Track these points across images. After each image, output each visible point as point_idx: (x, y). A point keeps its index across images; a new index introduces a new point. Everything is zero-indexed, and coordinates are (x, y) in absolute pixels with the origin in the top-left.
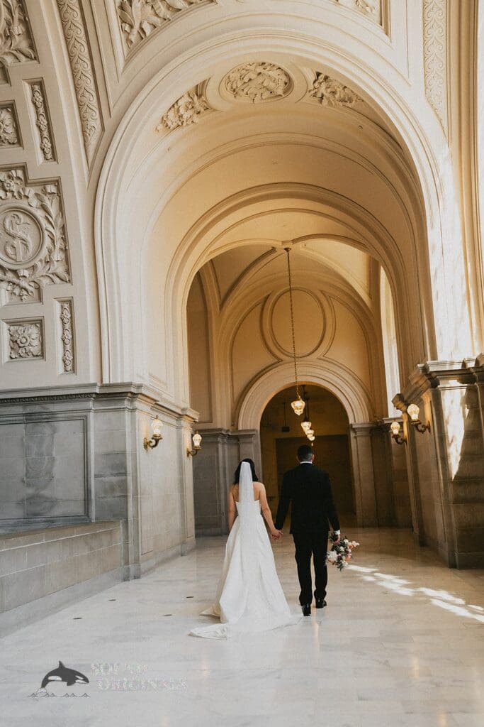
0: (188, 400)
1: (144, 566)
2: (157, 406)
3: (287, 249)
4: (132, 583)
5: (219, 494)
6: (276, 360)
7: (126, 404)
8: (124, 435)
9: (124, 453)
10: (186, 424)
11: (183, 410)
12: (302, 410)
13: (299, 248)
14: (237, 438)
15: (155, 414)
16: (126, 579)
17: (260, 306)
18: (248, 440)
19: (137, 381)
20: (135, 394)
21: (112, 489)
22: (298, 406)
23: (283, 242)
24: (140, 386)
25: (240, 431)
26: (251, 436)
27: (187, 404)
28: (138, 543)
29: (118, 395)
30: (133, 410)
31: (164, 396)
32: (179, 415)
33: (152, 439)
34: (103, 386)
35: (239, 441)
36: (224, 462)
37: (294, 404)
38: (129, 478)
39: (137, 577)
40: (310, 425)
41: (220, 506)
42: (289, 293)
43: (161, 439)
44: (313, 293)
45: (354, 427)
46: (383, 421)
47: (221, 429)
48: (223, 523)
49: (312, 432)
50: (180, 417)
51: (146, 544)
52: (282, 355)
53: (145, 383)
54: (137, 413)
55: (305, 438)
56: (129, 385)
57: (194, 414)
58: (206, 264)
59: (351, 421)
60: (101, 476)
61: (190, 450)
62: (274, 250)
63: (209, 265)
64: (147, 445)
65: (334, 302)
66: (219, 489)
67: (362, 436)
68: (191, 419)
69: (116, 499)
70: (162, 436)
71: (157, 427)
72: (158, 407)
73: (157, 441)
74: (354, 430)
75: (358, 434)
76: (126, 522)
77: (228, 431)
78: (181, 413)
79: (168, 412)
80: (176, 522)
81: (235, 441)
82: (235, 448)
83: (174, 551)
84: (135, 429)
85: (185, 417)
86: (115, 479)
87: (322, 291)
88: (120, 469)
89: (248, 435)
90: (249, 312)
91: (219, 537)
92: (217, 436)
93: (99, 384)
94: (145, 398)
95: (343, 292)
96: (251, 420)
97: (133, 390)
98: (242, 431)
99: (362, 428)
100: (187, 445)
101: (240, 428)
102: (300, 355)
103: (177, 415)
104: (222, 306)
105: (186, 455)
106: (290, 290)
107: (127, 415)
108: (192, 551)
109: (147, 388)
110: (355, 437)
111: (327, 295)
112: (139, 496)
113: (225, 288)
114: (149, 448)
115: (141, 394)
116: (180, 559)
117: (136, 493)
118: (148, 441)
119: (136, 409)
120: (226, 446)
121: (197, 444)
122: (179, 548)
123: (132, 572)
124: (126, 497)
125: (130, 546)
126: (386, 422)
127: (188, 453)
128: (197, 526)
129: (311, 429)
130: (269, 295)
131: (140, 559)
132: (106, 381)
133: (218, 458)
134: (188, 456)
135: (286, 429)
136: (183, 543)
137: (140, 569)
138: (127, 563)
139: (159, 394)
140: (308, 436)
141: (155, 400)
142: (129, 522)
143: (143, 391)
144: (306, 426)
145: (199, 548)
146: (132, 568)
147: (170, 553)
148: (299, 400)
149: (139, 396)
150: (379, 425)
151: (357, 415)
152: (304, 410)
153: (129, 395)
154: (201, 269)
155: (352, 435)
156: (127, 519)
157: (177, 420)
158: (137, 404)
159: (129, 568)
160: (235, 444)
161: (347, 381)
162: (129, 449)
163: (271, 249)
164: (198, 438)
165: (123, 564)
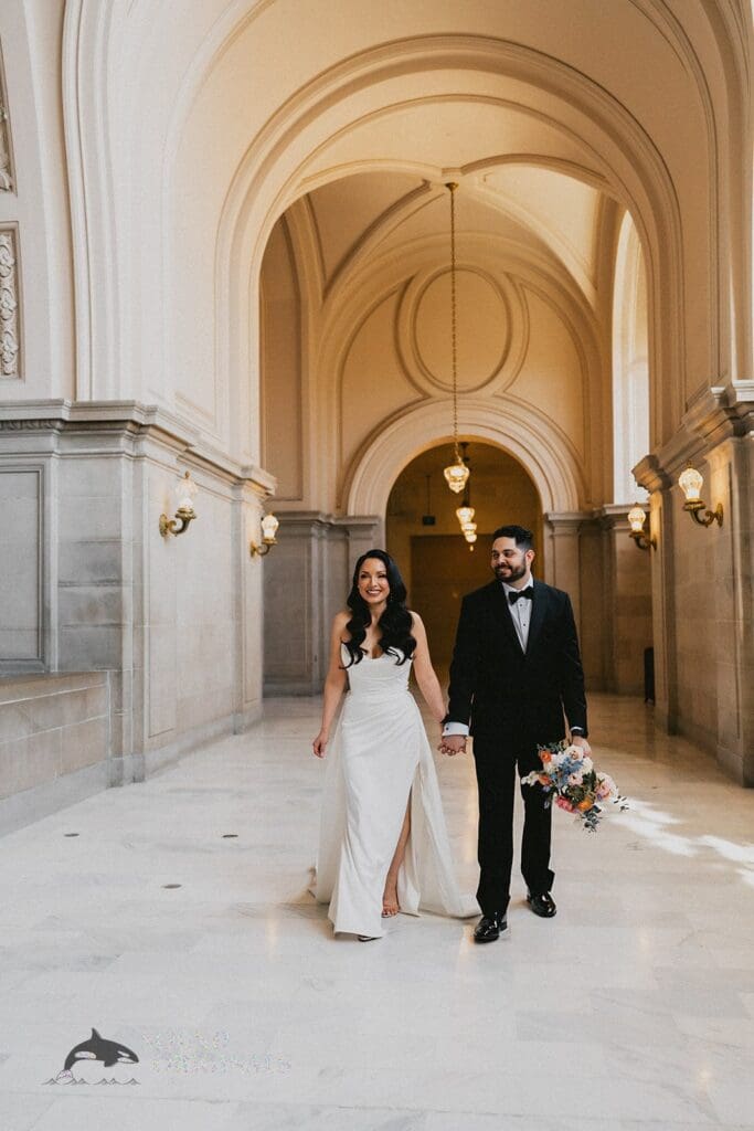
0: (256, 452)
1: (153, 758)
2: (189, 455)
3: (450, 186)
4: (130, 789)
5: (310, 625)
6: (420, 396)
7: (124, 444)
8: (118, 506)
9: (116, 542)
10: (251, 497)
11: (245, 469)
12: (463, 483)
13: (472, 184)
14: (343, 530)
15: (183, 469)
16: (115, 783)
17: (395, 297)
18: (364, 534)
19: (147, 401)
20: (142, 426)
21: (93, 610)
22: (457, 476)
23: (445, 171)
24: (151, 411)
25: (350, 518)
26: (370, 526)
27: (253, 459)
28: (142, 715)
29: (108, 426)
30: (138, 458)
31: (203, 437)
32: (239, 478)
33: (177, 516)
34: (76, 407)
35: (348, 534)
36: (321, 573)
37: (449, 472)
38: (127, 592)
39: (137, 779)
40: (472, 515)
41: (310, 646)
42: (450, 274)
43: (194, 518)
44: (491, 277)
45: (550, 518)
46: (604, 509)
47: (317, 513)
48: (316, 673)
49: (474, 527)
50: (239, 482)
51: (159, 714)
52: (431, 386)
53: (161, 405)
54: (145, 464)
55: (462, 537)
56: (130, 406)
57: (269, 481)
58: (298, 201)
59: (546, 508)
60: (72, 584)
61: (258, 544)
62: (425, 185)
63: (304, 204)
64: (165, 529)
65: (529, 295)
66: (310, 615)
67: (564, 535)
68: (260, 488)
69: (100, 629)
70: (196, 513)
71: (186, 495)
72: (190, 457)
73: (186, 522)
74: (550, 524)
75: (558, 530)
76: (119, 675)
77: (329, 516)
78: (239, 474)
79: (213, 469)
80: (225, 675)
81: (341, 536)
82: (341, 546)
83: (219, 727)
84: (142, 496)
85: (247, 482)
86: (98, 592)
87: (507, 275)
88: (109, 573)
89: (365, 526)
90: (377, 306)
91: (307, 699)
92: (309, 524)
93: (68, 402)
94: (161, 436)
95: (549, 278)
96: (371, 498)
97: (136, 417)
98: (354, 517)
99: (564, 521)
100: (252, 536)
101: (351, 513)
102: (465, 389)
103: (233, 480)
104: (327, 290)
105: (248, 553)
106: (453, 269)
107: (125, 468)
108: (253, 725)
109: (165, 414)
110: (552, 537)
111: (517, 282)
112: (146, 626)
113: (332, 261)
114: (171, 535)
115: (154, 427)
116: (231, 741)
117: (140, 621)
118: (169, 520)
119: (145, 456)
120: (325, 543)
121: (270, 534)
122: (230, 720)
123: (128, 772)
124: (119, 626)
125: (125, 720)
126: (608, 512)
127: (253, 550)
128: (268, 677)
129: (473, 521)
130: (412, 278)
131: (146, 747)
132: (83, 397)
133: (309, 561)
134: (252, 554)
135: (428, 521)
136: (239, 711)
137: (144, 764)
138: (119, 752)
139: (195, 433)
140: (466, 533)
141: (186, 444)
142: (125, 676)
143: (158, 421)
144: (465, 515)
145: (269, 717)
146: (128, 761)
147: (211, 731)
148: (458, 464)
149: (151, 430)
150: (596, 516)
151: (558, 498)
152: (468, 484)
153: (129, 426)
154: (289, 209)
155: (547, 532)
156: (121, 668)
157: (233, 488)
158: (147, 446)
159: (121, 763)
160: (341, 540)
161: (544, 439)
162: (127, 535)
163: (421, 183)
164: (272, 523)
165: (110, 752)
